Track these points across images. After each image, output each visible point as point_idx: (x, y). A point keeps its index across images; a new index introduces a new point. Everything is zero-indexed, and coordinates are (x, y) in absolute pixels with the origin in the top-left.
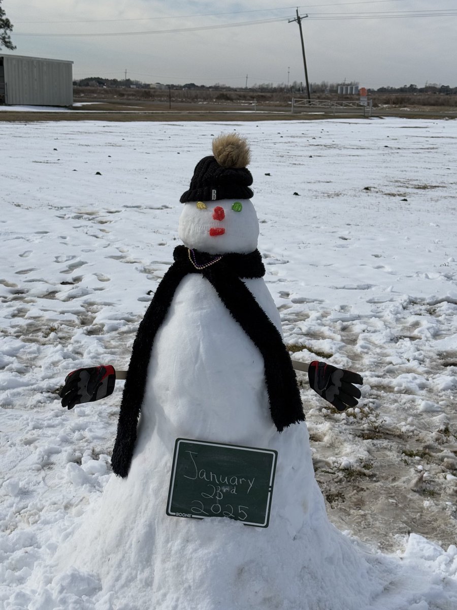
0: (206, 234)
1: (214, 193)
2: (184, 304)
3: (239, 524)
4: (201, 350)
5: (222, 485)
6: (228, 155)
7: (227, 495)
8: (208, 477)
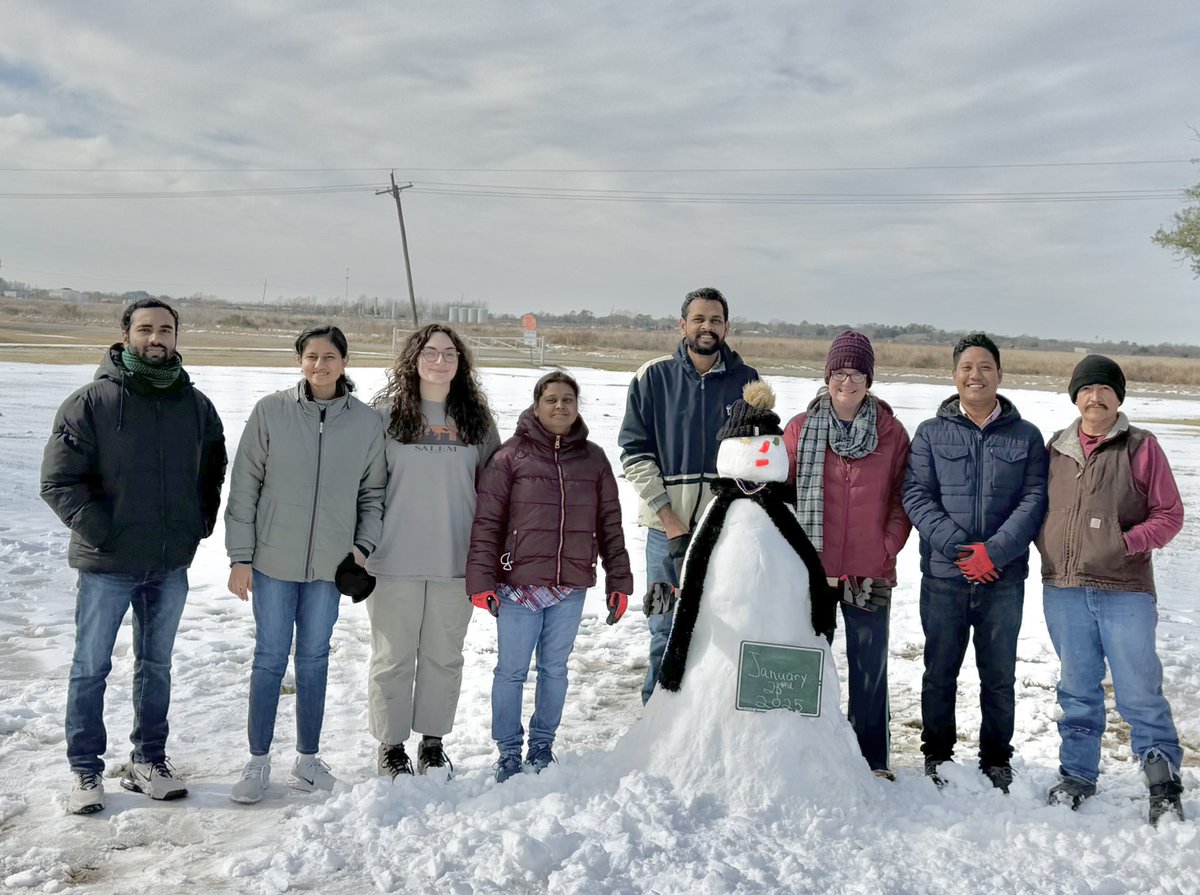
0: (752, 465)
1: (757, 429)
2: (738, 524)
3: (797, 713)
4: (761, 561)
5: (780, 681)
6: (760, 400)
7: (785, 690)
8: (769, 675)
